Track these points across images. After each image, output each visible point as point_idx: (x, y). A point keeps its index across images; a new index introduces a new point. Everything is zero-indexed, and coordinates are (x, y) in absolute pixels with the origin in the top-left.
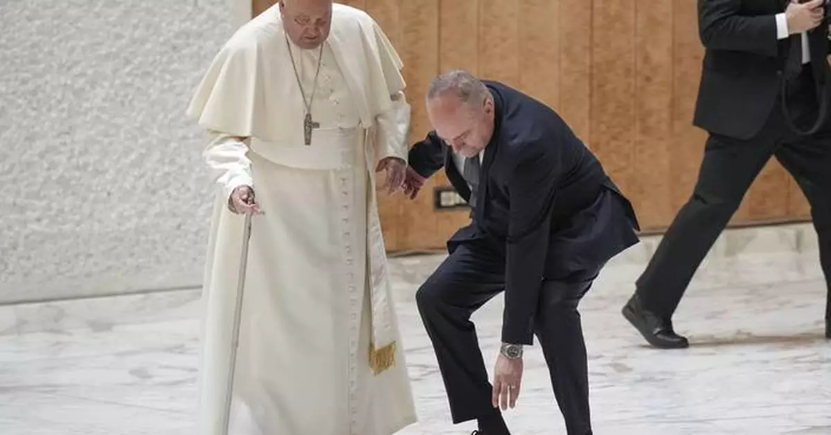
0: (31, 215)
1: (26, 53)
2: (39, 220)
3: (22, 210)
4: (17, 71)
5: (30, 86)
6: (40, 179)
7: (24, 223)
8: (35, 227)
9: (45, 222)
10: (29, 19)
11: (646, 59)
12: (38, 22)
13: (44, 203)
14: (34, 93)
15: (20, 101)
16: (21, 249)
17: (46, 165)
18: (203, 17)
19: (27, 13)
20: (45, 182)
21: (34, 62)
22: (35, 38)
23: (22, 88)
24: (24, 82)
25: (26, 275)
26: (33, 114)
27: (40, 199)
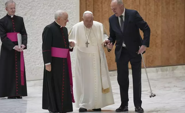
0: (37, 63)
1: (36, 31)
2: (38, 64)
3: (35, 62)
4: (34, 35)
5: (37, 38)
6: (39, 56)
7: (36, 65)
8: (37, 65)
9: (40, 64)
10: (36, 25)
11: (156, 33)
12: (38, 26)
13: (39, 61)
14: (37, 39)
15: (35, 41)
16: (35, 70)
17: (40, 54)
18: (70, 24)
19: (36, 24)
20: (39, 57)
21: (37, 33)
22: (38, 29)
23: (35, 39)
24: (35, 37)
25: (36, 75)
26: (37, 43)
27: (39, 60)
